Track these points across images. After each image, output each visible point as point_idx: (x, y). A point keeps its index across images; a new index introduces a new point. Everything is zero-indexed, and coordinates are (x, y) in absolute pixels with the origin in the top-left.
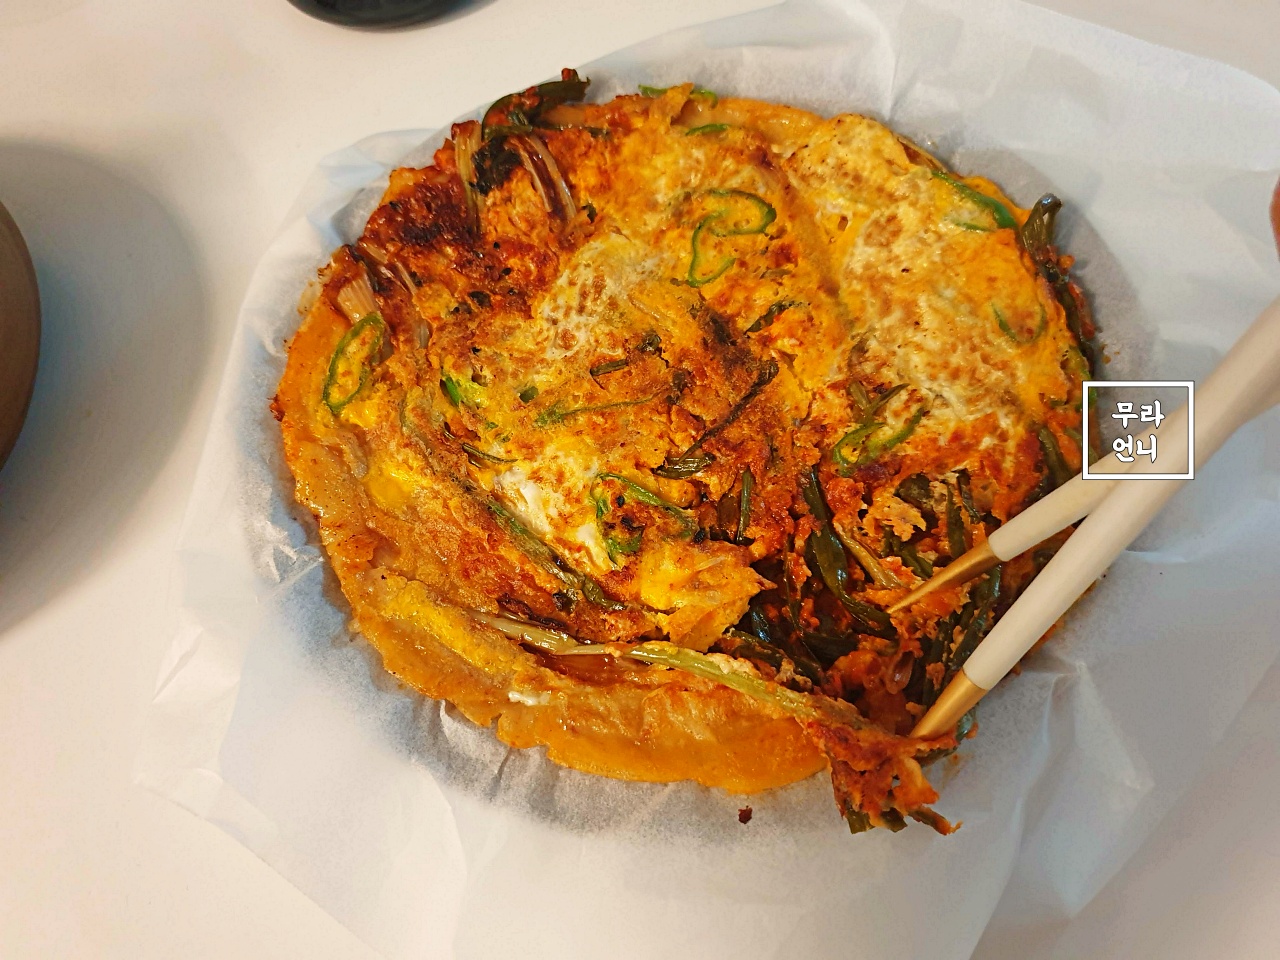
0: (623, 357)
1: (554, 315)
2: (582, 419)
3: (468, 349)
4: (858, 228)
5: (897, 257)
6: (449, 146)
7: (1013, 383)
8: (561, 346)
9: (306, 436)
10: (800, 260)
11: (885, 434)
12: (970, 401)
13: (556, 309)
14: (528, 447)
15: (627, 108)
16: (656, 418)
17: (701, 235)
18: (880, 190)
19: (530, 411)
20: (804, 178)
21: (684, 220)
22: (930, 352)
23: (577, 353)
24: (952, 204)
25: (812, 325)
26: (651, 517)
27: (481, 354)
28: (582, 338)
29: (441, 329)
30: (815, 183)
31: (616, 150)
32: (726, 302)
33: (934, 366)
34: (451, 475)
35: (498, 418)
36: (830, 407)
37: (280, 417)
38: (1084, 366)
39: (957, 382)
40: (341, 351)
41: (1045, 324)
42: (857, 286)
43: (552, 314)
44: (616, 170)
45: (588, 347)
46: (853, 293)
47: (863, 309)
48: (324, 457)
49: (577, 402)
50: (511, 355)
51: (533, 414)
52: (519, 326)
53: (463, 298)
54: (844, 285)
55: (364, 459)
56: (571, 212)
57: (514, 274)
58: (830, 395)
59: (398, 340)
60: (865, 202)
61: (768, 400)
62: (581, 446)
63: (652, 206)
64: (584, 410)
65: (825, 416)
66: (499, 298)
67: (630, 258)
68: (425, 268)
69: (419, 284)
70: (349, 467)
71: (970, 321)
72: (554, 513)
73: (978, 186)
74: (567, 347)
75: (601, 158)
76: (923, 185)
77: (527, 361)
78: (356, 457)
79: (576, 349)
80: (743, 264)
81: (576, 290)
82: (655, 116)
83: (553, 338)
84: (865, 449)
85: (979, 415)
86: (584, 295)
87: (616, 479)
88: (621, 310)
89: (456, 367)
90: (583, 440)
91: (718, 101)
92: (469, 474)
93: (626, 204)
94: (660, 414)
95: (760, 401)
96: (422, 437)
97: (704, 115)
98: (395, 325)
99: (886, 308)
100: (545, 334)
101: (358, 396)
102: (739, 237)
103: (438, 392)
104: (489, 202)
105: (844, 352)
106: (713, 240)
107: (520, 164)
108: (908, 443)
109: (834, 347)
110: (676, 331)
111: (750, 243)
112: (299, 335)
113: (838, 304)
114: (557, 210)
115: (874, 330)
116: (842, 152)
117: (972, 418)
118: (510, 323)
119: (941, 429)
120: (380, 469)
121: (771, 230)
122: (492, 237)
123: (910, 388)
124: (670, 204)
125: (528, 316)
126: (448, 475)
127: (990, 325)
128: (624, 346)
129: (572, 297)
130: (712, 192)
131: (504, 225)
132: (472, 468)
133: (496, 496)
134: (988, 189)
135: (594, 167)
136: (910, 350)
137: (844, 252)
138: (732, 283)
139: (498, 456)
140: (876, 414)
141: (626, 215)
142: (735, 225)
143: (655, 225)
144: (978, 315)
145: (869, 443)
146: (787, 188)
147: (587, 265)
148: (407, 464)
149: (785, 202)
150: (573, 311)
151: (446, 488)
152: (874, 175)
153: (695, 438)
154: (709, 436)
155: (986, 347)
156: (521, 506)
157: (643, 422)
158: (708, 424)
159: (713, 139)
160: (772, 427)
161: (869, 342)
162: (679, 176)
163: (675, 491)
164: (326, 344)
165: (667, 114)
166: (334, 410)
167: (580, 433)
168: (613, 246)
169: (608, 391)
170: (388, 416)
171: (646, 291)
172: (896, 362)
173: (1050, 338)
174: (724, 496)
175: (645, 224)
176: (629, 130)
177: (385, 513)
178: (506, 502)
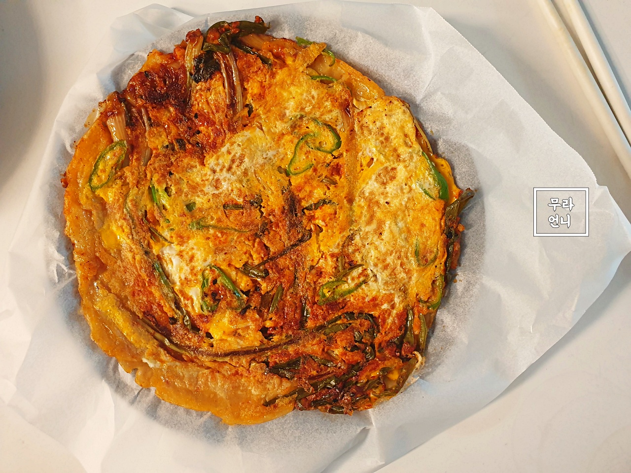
0: (242, 204)
1: (215, 168)
2: (212, 231)
3: (167, 173)
4: (376, 168)
5: (387, 193)
6: (183, 47)
7: (409, 282)
8: (214, 187)
9: (76, 201)
11: (345, 287)
12: (386, 283)
13: (218, 164)
14: (181, 237)
15: (286, 49)
16: (247, 242)
17: (301, 144)
18: (395, 150)
19: (188, 219)
20: (362, 127)
21: (296, 131)
22: (380, 252)
23: (221, 193)
24: (424, 175)
25: (335, 217)
26: (225, 295)
27: (173, 177)
28: (225, 186)
29: (157, 156)
30: (366, 133)
31: (273, 75)
32: (300, 191)
33: (379, 260)
34: (140, 243)
35: (171, 218)
36: (327, 265)
37: (66, 185)
39: (385, 271)
40: (102, 157)
41: (435, 258)
42: (362, 203)
44: (270, 87)
45: (226, 192)
46: (359, 206)
47: (360, 217)
48: (82, 216)
49: (212, 221)
50: (188, 182)
51: (189, 221)
52: (196, 167)
53: (172, 140)
54: (357, 199)
56: (239, 107)
57: (201, 135)
58: (329, 259)
59: (133, 157)
60: (385, 156)
61: (302, 250)
62: (206, 247)
63: (282, 117)
64: (214, 227)
65: (324, 268)
66: (190, 146)
67: (262, 147)
68: (156, 117)
69: (151, 125)
70: (93, 223)
71: (403, 243)
72: (183, 277)
73: (442, 165)
74: (217, 188)
75: (264, 78)
76: (416, 158)
77: (194, 188)
78: (98, 217)
79: (221, 190)
80: (315, 170)
81: (230, 157)
82: (299, 61)
83: (210, 180)
84: (333, 293)
85: (387, 292)
86: (233, 161)
87: (216, 270)
88: (249, 178)
89: (159, 182)
90: (208, 244)
92: (149, 245)
93: (269, 111)
94: (249, 240)
95: (298, 250)
96: (132, 217)
97: (324, 68)
98: (133, 147)
99: (369, 222)
100: (208, 177)
101: (106, 185)
102: (319, 152)
103: (146, 192)
104: (198, 88)
105: (344, 236)
106: (306, 149)
107: (219, 70)
108: (352, 296)
109: (340, 233)
110: (272, 198)
111: (323, 157)
112: (83, 140)
113: (351, 209)
114: (232, 105)
115: (361, 230)
116: (386, 121)
117: (384, 292)
118: (192, 163)
119: (369, 293)
120: (109, 226)
121: (336, 153)
122: (195, 108)
123: (364, 266)
124: (291, 119)
125: (203, 164)
127: (412, 250)
128: (244, 198)
129: (226, 160)
131: (203, 104)
132: (151, 241)
133: (159, 258)
134: (446, 169)
135: (259, 82)
136: (372, 247)
137: (364, 181)
138: (306, 180)
139: (166, 237)
140: (344, 276)
141: (267, 117)
142: (320, 143)
143: (280, 129)
144: (408, 242)
145: (336, 290)
146: (352, 131)
147: (239, 145)
148: (122, 228)
149: (347, 139)
150: (225, 169)
151: (137, 249)
152: (396, 140)
153: (262, 258)
154: (270, 259)
155: (405, 259)
156: (170, 266)
157: (239, 242)
158: (271, 253)
159: (325, 86)
160: (299, 265)
161: (356, 236)
162: (301, 103)
163: (244, 283)
164: (96, 149)
165: (306, 62)
166: (93, 189)
167: (208, 238)
168: (255, 136)
169: (229, 220)
170: (118, 200)
171: (264, 171)
172: (364, 251)
173: (434, 266)
174: (268, 292)
175: (275, 127)
176: (284, 64)
177: (105, 250)
178: (164, 261)
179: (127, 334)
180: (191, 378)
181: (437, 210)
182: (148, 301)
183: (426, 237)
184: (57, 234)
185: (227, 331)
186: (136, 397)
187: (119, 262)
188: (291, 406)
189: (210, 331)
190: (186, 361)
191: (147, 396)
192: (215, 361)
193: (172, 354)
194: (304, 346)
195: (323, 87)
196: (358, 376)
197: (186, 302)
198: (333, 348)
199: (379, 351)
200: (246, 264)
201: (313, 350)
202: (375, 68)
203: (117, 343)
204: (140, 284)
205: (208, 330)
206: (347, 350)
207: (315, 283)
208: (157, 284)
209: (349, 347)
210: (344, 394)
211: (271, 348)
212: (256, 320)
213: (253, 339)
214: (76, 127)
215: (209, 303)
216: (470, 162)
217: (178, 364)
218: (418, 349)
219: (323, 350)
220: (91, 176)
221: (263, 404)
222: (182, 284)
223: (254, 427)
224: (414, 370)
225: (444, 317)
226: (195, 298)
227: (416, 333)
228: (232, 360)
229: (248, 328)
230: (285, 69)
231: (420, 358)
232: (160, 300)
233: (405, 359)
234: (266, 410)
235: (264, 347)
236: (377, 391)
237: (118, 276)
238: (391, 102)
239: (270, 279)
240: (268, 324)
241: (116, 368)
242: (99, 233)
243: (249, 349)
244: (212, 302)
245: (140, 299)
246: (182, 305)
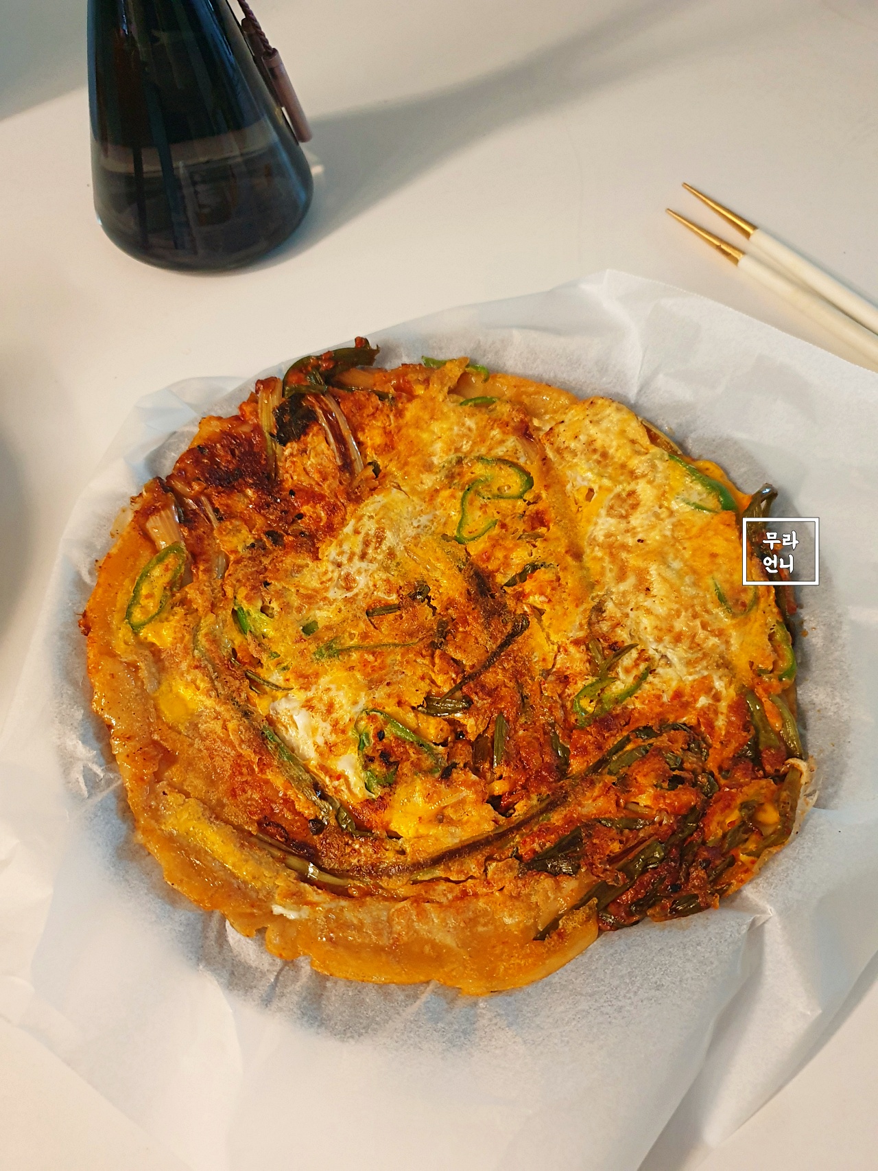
0: (397, 602)
1: (339, 559)
2: (355, 656)
3: (260, 583)
4: (602, 500)
5: (634, 528)
6: (253, 399)
7: (727, 649)
8: (343, 587)
9: (108, 652)
10: (551, 525)
11: (618, 687)
12: (689, 663)
13: (341, 553)
14: (305, 676)
15: (412, 377)
16: (420, 660)
17: (470, 496)
18: (623, 466)
19: (310, 644)
20: (559, 451)
21: (456, 481)
22: (657, 616)
23: (357, 595)
24: (684, 484)
25: (559, 585)
26: (406, 752)
27: (271, 588)
28: (362, 582)
29: (238, 562)
30: (568, 456)
31: (400, 414)
32: (489, 559)
33: (660, 630)
34: (233, 699)
35: (281, 649)
36: (572, 660)
37: (87, 630)
38: (788, 640)
39: (680, 645)
40: (145, 575)
42: (599, 553)
43: (337, 557)
44: (399, 431)
45: (366, 590)
46: (594, 558)
47: (602, 574)
48: (122, 673)
49: (352, 639)
50: (298, 591)
51: (313, 648)
52: (307, 565)
53: (259, 535)
54: (588, 551)
55: (157, 675)
56: (358, 466)
57: (306, 520)
58: (572, 650)
59: (198, 568)
60: (610, 478)
61: (519, 650)
62: (352, 681)
63: (429, 467)
64: (357, 648)
65: (568, 668)
66: (291, 538)
67: (408, 512)
68: (227, 506)
69: (220, 519)
70: (143, 682)
71: (693, 591)
72: (320, 741)
73: (707, 469)
74: (348, 589)
75: (388, 420)
77: (310, 598)
78: (150, 672)
79: (355, 591)
80: (503, 526)
81: (360, 538)
82: (435, 386)
83: (336, 579)
84: (600, 701)
85: (696, 677)
86: (366, 544)
87: (379, 714)
88: (398, 560)
89: (249, 599)
90: (354, 676)
91: (491, 374)
92: (248, 699)
93: (406, 464)
94: (423, 657)
95: (513, 651)
96: (211, 661)
97: (477, 387)
98: (197, 555)
99: (621, 577)
100: (330, 575)
101: (157, 618)
102: (502, 500)
103: (230, 620)
104: (287, 453)
105: (585, 610)
106: (479, 501)
107: (316, 420)
108: (636, 698)
109: (577, 606)
110: (444, 582)
111: (510, 507)
113: (582, 568)
114: (347, 465)
115: (612, 593)
116: (593, 430)
117: (691, 678)
118: (300, 561)
119: (664, 687)
120: (170, 686)
121: (529, 496)
122: (288, 485)
123: (639, 647)
124: (444, 466)
125: (316, 558)
126: (230, 699)
127: (711, 596)
128: (398, 592)
129: (353, 544)
130: (480, 458)
131: (299, 475)
132: (252, 694)
133: (271, 721)
134: (717, 473)
135: (380, 427)
136: (641, 613)
137: (589, 521)
138: (492, 543)
139: (277, 684)
140: (609, 669)
141: (405, 474)
142: (498, 489)
143: (430, 484)
144: (700, 587)
145: (604, 696)
146: (544, 459)
147: (371, 517)
148: (195, 685)
149: (541, 472)
150: (356, 558)
151: (228, 710)
152: (619, 453)
153: (455, 681)
154: (468, 680)
155: (706, 616)
156: (292, 732)
157: (407, 662)
158: (467, 669)
159: (484, 410)
160: (523, 675)
161: (606, 604)
162: (453, 442)
163: (432, 728)
164: (133, 566)
165: (445, 385)
166: (135, 629)
167: (352, 668)
168: (393, 501)
169: (381, 631)
170: (182, 638)
171: (420, 545)
172: (629, 623)
173: (760, 612)
174: (479, 736)
175: (422, 483)
176: (412, 397)
177: (170, 727)
178: (279, 726)
179: (234, 866)
181: (728, 525)
182: (263, 799)
183: (727, 572)
184: (79, 714)
185: (425, 817)
187: (197, 743)
188: (593, 928)
189: (394, 827)
190: (355, 897)
191: (296, 979)
192: (415, 882)
194: (580, 804)
195: (480, 411)
196: (701, 829)
197: (336, 783)
198: (635, 796)
199: (725, 778)
200: (428, 698)
201: (598, 809)
204: (244, 770)
205: (388, 823)
206: (662, 788)
207: (560, 696)
208: (275, 763)
209: (664, 781)
210: (688, 868)
211: (518, 827)
212: (474, 783)
213: (480, 820)
215: (380, 772)
216: (749, 458)
217: (343, 903)
218: (791, 755)
219: (618, 804)
221: (535, 939)
222: (321, 754)
223: (529, 989)
224: (802, 787)
225: (813, 695)
226: (349, 773)
227: (777, 726)
228: (449, 868)
229: (462, 802)
230: (417, 402)
231: (802, 765)
232: (285, 791)
233: (780, 778)
234: (545, 946)
235: (501, 830)
236: (751, 846)
237: (199, 768)
238: (591, 404)
239: (478, 709)
240: (499, 788)
241: (222, 936)
242: (154, 699)
243: (476, 839)
244: (385, 769)
245: (248, 800)
246: (330, 792)
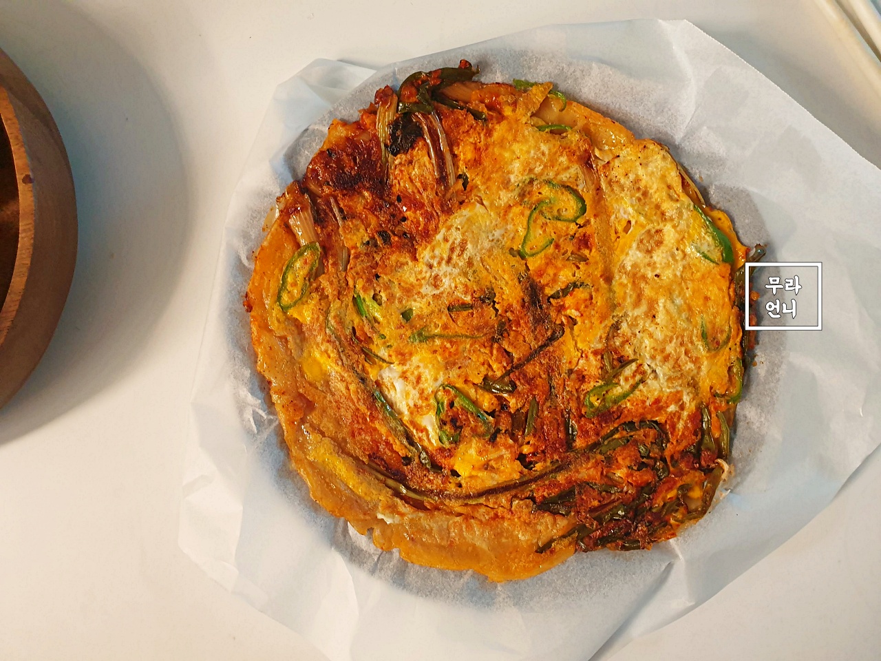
0: (470, 302)
1: (431, 261)
2: (438, 342)
3: (373, 276)
4: (636, 232)
5: (655, 263)
6: (372, 111)
7: (698, 373)
8: (433, 286)
9: (265, 327)
10: (594, 250)
11: (618, 391)
12: (670, 379)
13: (433, 257)
14: (403, 355)
15: (502, 96)
16: (483, 350)
17: (535, 215)
18: (658, 207)
19: (407, 330)
20: (610, 183)
21: (526, 199)
22: (656, 340)
23: (442, 293)
24: (699, 234)
25: (591, 303)
26: (468, 420)
27: (380, 280)
28: (446, 283)
29: (357, 257)
30: (617, 190)
31: (489, 133)
32: (541, 276)
33: (656, 350)
34: (353, 368)
35: (386, 332)
36: (590, 366)
37: (250, 308)
38: (741, 372)
39: (667, 364)
40: (290, 267)
41: (728, 338)
42: (624, 280)
44: (487, 149)
45: (449, 290)
46: (621, 284)
47: (624, 299)
48: (278, 345)
49: (436, 329)
50: (400, 284)
51: (409, 333)
52: (407, 263)
53: (373, 234)
54: (617, 277)
55: (300, 344)
56: (451, 180)
57: (408, 223)
58: (591, 357)
59: (328, 262)
60: (646, 216)
61: (554, 351)
62: (434, 362)
63: (506, 184)
64: (440, 336)
65: (586, 370)
66: (396, 239)
67: (486, 226)
68: (350, 207)
69: (344, 218)
70: (291, 351)
71: (685, 325)
72: (412, 405)
73: (720, 219)
74: (436, 286)
75: (479, 138)
76: (686, 214)
77: (408, 291)
78: (296, 343)
79: (442, 289)
81: (448, 245)
82: (520, 110)
83: (427, 278)
84: (604, 400)
85: (672, 390)
86: (452, 250)
87: (451, 390)
88: (475, 268)
89: (365, 289)
90: (436, 358)
92: (364, 369)
93: (489, 179)
94: (485, 347)
95: (549, 352)
96: (338, 338)
97: (556, 113)
98: (327, 249)
99: (637, 303)
100: (424, 275)
101: (300, 301)
102: (559, 222)
103: (351, 304)
104: (397, 162)
105: (606, 326)
106: (541, 220)
107: (421, 135)
108: (629, 400)
109: (601, 322)
110: (507, 291)
111: (564, 228)
112: (262, 249)
113: (610, 290)
114: (442, 179)
115: (628, 315)
116: (641, 171)
117: (668, 390)
118: (402, 260)
119: (649, 395)
120: (310, 352)
121: (580, 221)
122: (396, 189)
123: (638, 362)
124: (518, 185)
125: (415, 259)
126: (351, 368)
127: (697, 331)
128: (472, 295)
129: (443, 250)
130: (548, 182)
131: (405, 182)
132: (366, 365)
133: (378, 385)
134: (725, 223)
135: (472, 143)
136: (646, 335)
137: (622, 251)
138: (548, 261)
139: (383, 357)
140: (614, 377)
141: (487, 188)
142: (558, 210)
143: (506, 200)
144: (691, 322)
145: (607, 396)
146: (598, 189)
147: (457, 229)
148: (327, 353)
149: (594, 201)
150: (444, 262)
151: (350, 376)
152: (658, 194)
153: (505, 367)
154: (514, 367)
155: (690, 345)
156: (392, 392)
157: (474, 352)
158: (515, 360)
159: (557, 136)
160: (553, 370)
161: (622, 324)
162: (528, 163)
163: (487, 401)
164: (280, 257)
165: (529, 110)
166: (284, 309)
167: (435, 352)
168: (476, 214)
169: (457, 324)
170: (318, 319)
171: (492, 257)
172: (635, 342)
173: (727, 349)
174: (518, 410)
175: (499, 198)
176: (501, 117)
177: (311, 384)
178: (384, 388)
179: (354, 486)
180: (440, 530)
181: (723, 277)
182: (373, 441)
183: (713, 314)
184: (247, 373)
185: (477, 465)
186: (376, 564)
187: (329, 397)
188: (572, 548)
189: (456, 468)
190: (429, 509)
191: (390, 560)
192: (466, 505)
193: (411, 503)
194: (578, 472)
195: (554, 138)
196: (651, 500)
197: (420, 434)
198: (614, 469)
199: (673, 466)
200: (486, 378)
201: (589, 476)
202: (617, 106)
203: (344, 498)
204: (361, 421)
205: (453, 466)
206: (632, 469)
207: (577, 390)
208: (381, 417)
209: (635, 465)
210: (637, 524)
211: (535, 480)
212: (511, 446)
213: (510, 471)
214: (251, 233)
215: (450, 432)
216: (754, 211)
217: (421, 514)
218: (720, 456)
219: (602, 473)
220: (279, 293)
221: (536, 552)
222: (411, 413)
223: (528, 581)
224: (721, 482)
225: (747, 411)
226: (430, 429)
227: (717, 435)
228: (489, 500)
229: (501, 457)
230: (504, 123)
231: (726, 466)
232: (387, 436)
233: (708, 471)
234: (541, 557)
235: (525, 479)
236: (679, 516)
237: (330, 415)
238: (645, 147)
239: (519, 393)
240: (526, 450)
241: (345, 530)
242: (299, 363)
243: (508, 484)
244: (453, 431)
245: (362, 439)
246: (416, 440)
